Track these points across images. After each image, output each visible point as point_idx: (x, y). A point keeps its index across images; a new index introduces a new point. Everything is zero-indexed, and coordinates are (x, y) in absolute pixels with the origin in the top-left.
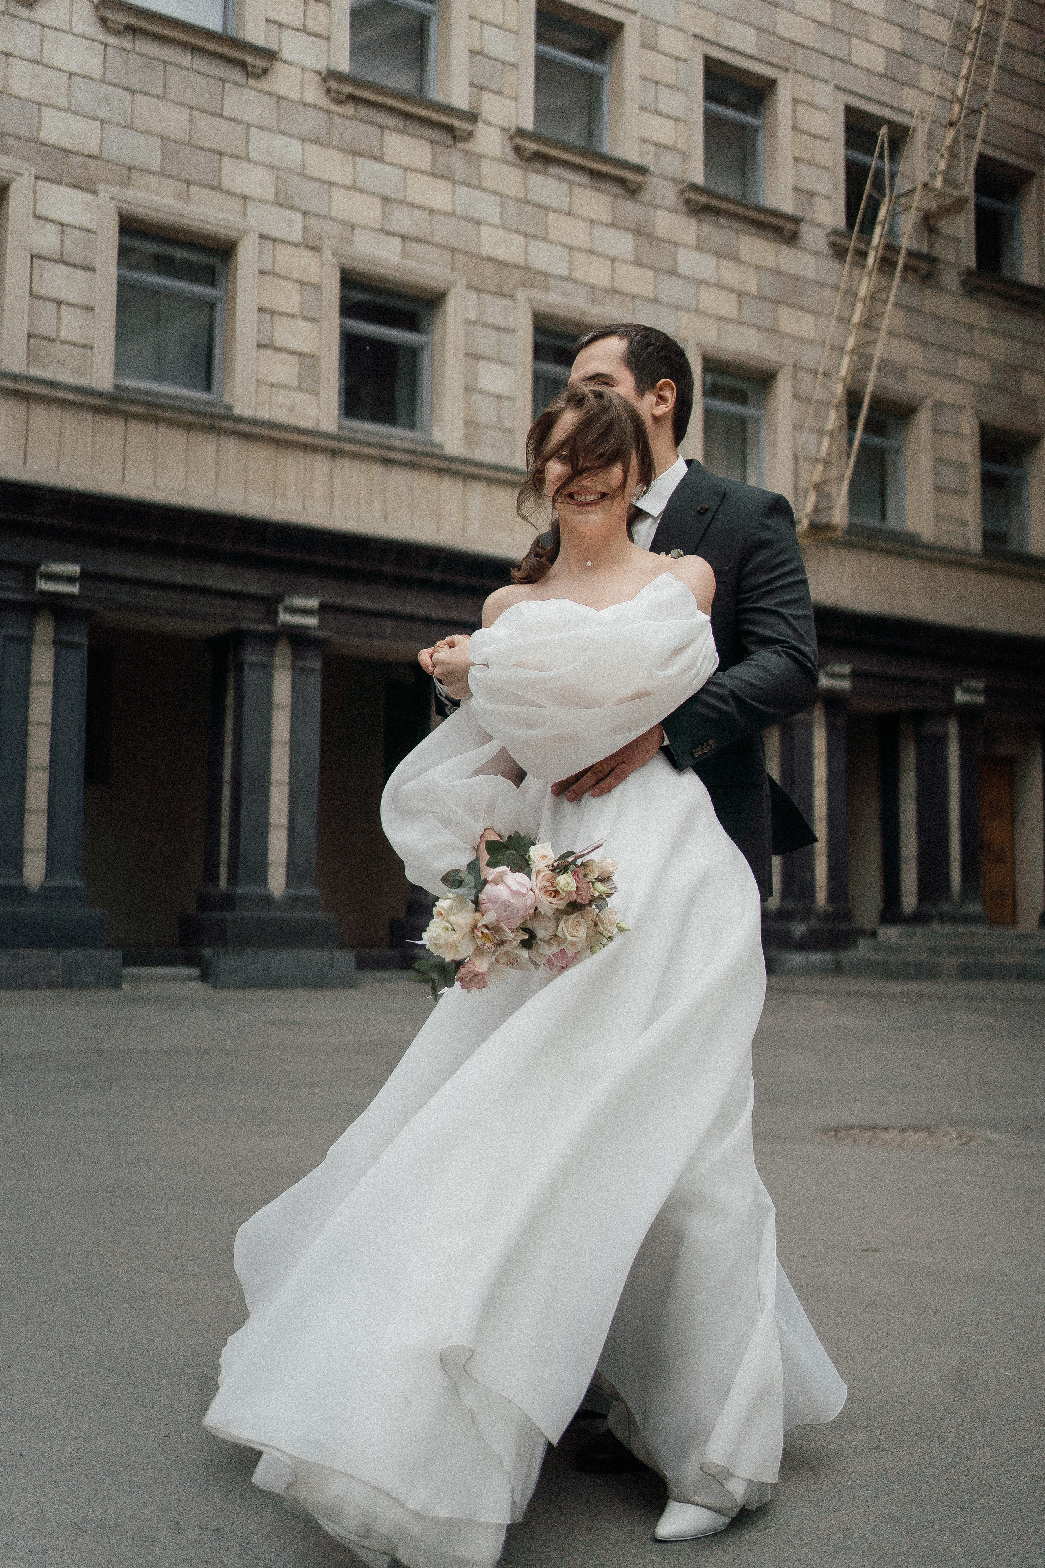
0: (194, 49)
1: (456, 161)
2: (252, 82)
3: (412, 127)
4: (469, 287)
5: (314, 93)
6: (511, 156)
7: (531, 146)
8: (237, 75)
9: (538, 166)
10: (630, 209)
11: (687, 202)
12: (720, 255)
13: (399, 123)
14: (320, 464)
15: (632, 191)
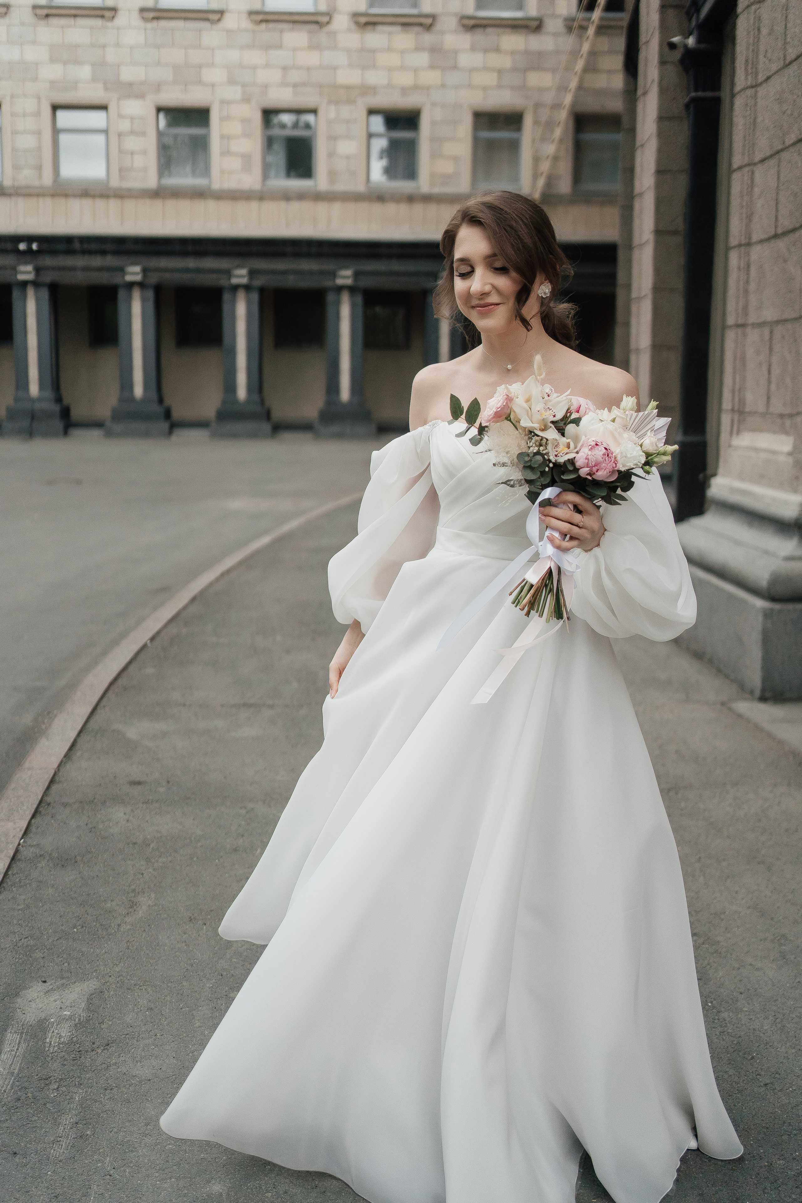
0: (185, 19)
1: (322, 37)
2: (215, 27)
3: (298, 26)
4: (330, 102)
5: (246, 24)
6: (353, 27)
7: (363, 20)
8: (205, 25)
9: (370, 27)
10: (428, 38)
11: (464, 26)
12: (486, 51)
13: (290, 26)
14: (254, 205)
15: (429, 28)
